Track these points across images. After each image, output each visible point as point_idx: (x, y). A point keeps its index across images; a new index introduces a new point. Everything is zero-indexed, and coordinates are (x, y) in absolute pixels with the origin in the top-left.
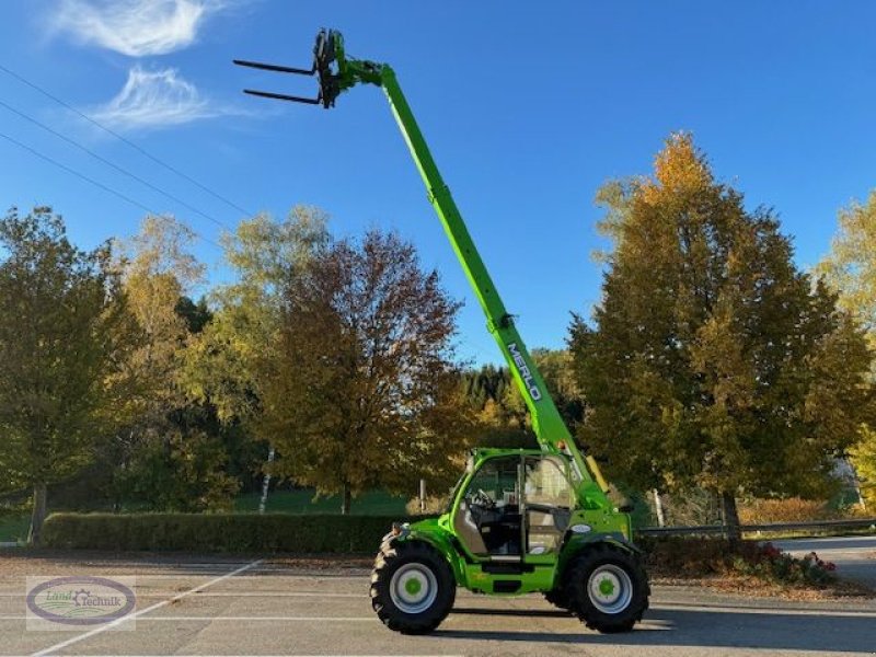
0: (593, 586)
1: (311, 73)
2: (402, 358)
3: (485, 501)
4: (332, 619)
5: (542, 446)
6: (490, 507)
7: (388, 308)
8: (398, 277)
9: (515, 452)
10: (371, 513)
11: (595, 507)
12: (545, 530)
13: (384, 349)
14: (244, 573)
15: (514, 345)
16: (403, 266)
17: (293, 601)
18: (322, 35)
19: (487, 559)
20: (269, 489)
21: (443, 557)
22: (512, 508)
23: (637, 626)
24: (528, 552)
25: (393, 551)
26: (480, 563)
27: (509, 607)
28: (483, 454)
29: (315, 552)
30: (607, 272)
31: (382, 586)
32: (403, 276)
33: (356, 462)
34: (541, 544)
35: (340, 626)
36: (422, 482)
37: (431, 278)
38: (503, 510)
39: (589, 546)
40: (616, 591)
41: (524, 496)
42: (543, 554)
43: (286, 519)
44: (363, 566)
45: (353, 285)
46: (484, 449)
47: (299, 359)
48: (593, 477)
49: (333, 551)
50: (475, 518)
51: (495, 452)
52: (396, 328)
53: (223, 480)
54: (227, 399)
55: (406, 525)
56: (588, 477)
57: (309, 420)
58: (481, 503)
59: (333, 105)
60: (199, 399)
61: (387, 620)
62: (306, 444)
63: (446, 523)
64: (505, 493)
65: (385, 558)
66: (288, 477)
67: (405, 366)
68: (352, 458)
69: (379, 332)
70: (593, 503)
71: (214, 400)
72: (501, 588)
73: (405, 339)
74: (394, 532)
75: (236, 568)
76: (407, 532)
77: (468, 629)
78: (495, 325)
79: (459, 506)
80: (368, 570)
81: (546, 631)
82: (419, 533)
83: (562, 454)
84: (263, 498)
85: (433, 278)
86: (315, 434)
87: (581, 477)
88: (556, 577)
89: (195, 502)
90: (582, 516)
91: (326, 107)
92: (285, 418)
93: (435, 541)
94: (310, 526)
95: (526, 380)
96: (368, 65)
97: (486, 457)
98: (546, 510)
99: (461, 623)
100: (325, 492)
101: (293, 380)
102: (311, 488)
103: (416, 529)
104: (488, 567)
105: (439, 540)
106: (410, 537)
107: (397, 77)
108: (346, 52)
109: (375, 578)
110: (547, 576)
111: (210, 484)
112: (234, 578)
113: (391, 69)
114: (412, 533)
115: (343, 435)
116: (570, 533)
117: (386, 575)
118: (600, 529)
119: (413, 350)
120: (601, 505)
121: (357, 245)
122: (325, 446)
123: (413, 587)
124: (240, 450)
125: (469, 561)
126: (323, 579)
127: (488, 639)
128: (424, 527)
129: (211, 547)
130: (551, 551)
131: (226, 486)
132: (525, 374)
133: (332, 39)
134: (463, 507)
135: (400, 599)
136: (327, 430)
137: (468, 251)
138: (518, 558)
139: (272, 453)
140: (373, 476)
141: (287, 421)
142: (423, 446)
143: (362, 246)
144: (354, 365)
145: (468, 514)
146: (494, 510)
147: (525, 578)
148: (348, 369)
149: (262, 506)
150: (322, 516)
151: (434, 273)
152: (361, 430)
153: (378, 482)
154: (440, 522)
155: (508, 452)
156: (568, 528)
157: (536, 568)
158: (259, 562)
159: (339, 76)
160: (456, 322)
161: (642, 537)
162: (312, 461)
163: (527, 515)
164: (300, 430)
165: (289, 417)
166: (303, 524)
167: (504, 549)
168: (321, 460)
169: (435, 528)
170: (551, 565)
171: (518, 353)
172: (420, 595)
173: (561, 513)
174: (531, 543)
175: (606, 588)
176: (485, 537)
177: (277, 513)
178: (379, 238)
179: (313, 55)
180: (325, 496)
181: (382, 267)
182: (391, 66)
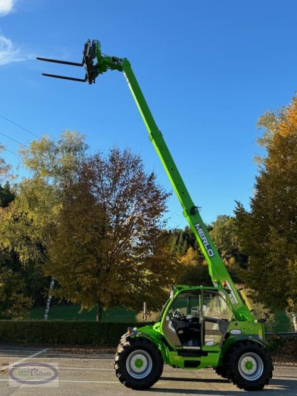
0: (242, 365)
1: (81, 65)
2: (134, 227)
3: (180, 315)
4: (93, 382)
5: (214, 284)
6: (183, 318)
7: (125, 195)
8: (131, 177)
9: (197, 287)
10: (114, 321)
11: (244, 320)
12: (214, 332)
13: (123, 221)
14: (39, 356)
15: (198, 225)
16: (134, 170)
17: (69, 372)
18: (89, 43)
19: (181, 348)
20: (50, 305)
21: (157, 347)
22: (196, 319)
23: (266, 387)
24: (204, 345)
25: (128, 343)
26: (177, 350)
27: (194, 377)
28: (179, 289)
29: (80, 344)
30: (258, 176)
31: (122, 363)
32: (134, 176)
33: (105, 290)
34: (211, 340)
35: (98, 385)
36: (144, 303)
37: (151, 178)
38: (190, 321)
39: (239, 341)
40: (254, 368)
41: (202, 313)
42: (212, 346)
43: (62, 324)
44: (110, 353)
45: (103, 182)
46: (180, 286)
47: (71, 227)
48: (244, 302)
49: (91, 343)
50: (174, 325)
51: (186, 288)
52: (130, 208)
53: (22, 298)
54: (25, 249)
55: (135, 329)
56: (241, 302)
57: (77, 264)
58: (178, 316)
59: (94, 82)
60: (8, 248)
61: (125, 382)
62: (75, 279)
63: (158, 328)
64: (192, 311)
65: (124, 347)
66: (64, 298)
67: (135, 231)
68: (103, 288)
69: (119, 210)
70: (243, 317)
71: (17, 249)
72: (188, 365)
73: (135, 215)
74: (128, 333)
75: (34, 353)
76: (136, 333)
77: (170, 388)
78: (187, 213)
79: (165, 318)
80: (113, 355)
81: (214, 390)
82: (142, 334)
83: (225, 289)
84: (47, 311)
85: (152, 177)
86: (81, 273)
87: (237, 302)
88: (220, 358)
89: (4, 313)
90: (236, 324)
91: (90, 83)
92: (63, 263)
93: (152, 338)
94: (78, 329)
95: (205, 245)
96: (114, 59)
97: (181, 290)
98: (214, 321)
99: (166, 385)
100: (86, 307)
101: (68, 241)
102: (78, 305)
103: (141, 332)
104: (181, 353)
105: (154, 338)
106: (137, 336)
107: (132, 67)
108: (102, 52)
109: (117, 358)
110: (215, 358)
111: (13, 301)
112: (33, 358)
113: (128, 62)
114: (139, 333)
115: (98, 274)
116: (228, 335)
117: (124, 356)
118: (247, 332)
119: (140, 221)
120: (248, 319)
121: (105, 157)
122: (86, 280)
123: (139, 363)
124: (31, 280)
125: (171, 349)
126: (86, 360)
127: (181, 393)
128: (145, 330)
129: (18, 340)
130: (217, 344)
131: (24, 303)
132: (205, 242)
133: (94, 45)
134: (168, 318)
135: (132, 370)
136: (88, 271)
137: (172, 169)
138: (199, 348)
139: (53, 283)
140: (115, 298)
141: (65, 265)
142: (146, 280)
143: (108, 158)
144: (104, 231)
145: (171, 323)
146: (185, 320)
147: (202, 359)
148: (100, 234)
149: (46, 316)
150: (84, 323)
151: (153, 174)
152: (108, 270)
153: (118, 302)
154: (154, 327)
155: (193, 288)
156: (228, 331)
157: (209, 354)
158: (47, 349)
159: (98, 66)
160: (166, 204)
161: (279, 337)
162: (79, 289)
163: (204, 324)
164: (72, 270)
165: (66, 262)
166: (73, 327)
167: (191, 342)
168: (84, 289)
169: (151, 330)
170: (217, 352)
171: (201, 230)
172: (143, 369)
173: (223, 323)
174: (206, 340)
175: (249, 365)
176: (180, 336)
177: (57, 320)
178: (118, 154)
179: (83, 55)
180: (87, 310)
181: (120, 171)
182: (128, 60)
